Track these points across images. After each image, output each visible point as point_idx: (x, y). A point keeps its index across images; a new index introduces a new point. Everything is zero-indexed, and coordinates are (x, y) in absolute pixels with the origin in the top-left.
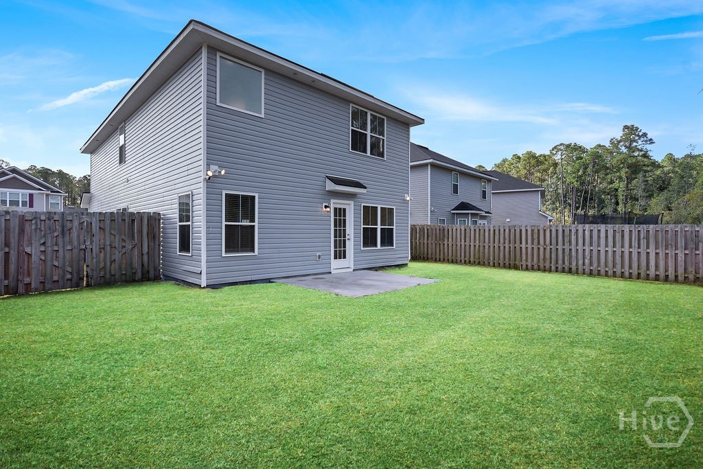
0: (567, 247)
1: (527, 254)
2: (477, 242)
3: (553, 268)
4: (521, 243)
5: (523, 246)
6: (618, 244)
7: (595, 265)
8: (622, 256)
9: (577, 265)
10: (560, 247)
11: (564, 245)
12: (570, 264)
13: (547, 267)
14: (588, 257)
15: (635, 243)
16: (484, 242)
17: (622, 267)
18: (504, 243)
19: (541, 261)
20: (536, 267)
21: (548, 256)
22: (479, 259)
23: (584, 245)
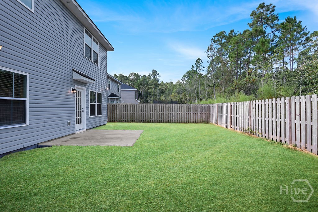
0: (167, 112)
1: (153, 116)
2: (131, 111)
3: (162, 121)
4: (150, 111)
5: (151, 112)
6: (183, 111)
7: (176, 119)
8: (184, 115)
9: (170, 119)
10: (165, 113)
11: (166, 112)
12: (168, 119)
13: (160, 121)
14: (174, 116)
15: (187, 111)
16: (135, 111)
17: (184, 119)
18: (143, 112)
19: (158, 118)
20: (156, 121)
21: (160, 117)
22: (132, 119)
23: (173, 111)
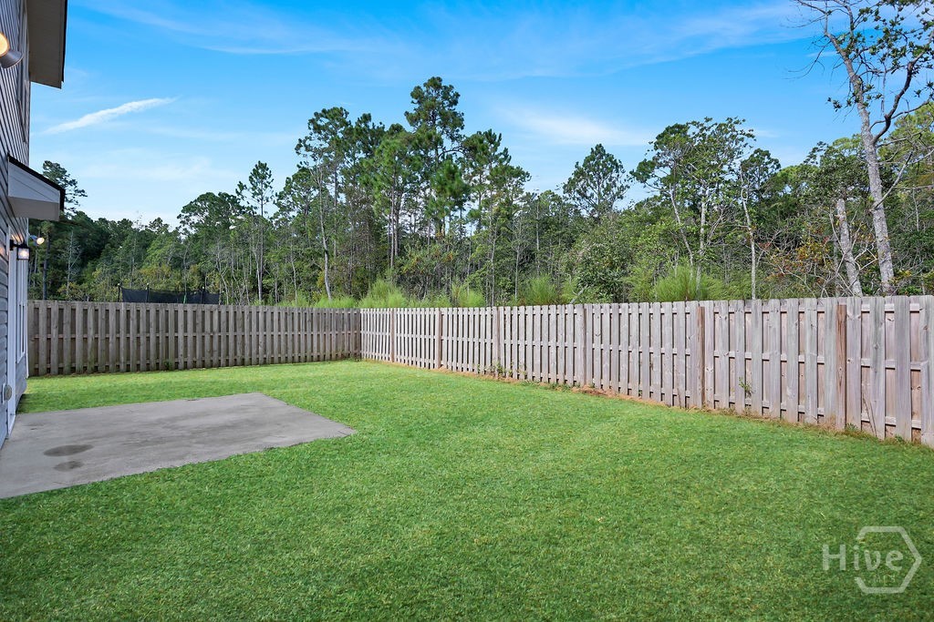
0: (239, 332)
1: (186, 346)
2: (91, 332)
3: (223, 362)
4: (176, 331)
5: (181, 334)
6: (290, 328)
7: (269, 353)
8: (293, 340)
9: (251, 355)
10: (231, 334)
11: (235, 331)
12: (243, 354)
13: (215, 361)
14: (262, 344)
15: (302, 327)
16: (107, 332)
17: (293, 352)
18: (148, 332)
19: (207, 354)
20: (199, 363)
21: (215, 347)
22: (96, 360)
23: (258, 330)
